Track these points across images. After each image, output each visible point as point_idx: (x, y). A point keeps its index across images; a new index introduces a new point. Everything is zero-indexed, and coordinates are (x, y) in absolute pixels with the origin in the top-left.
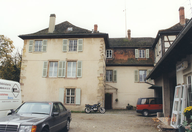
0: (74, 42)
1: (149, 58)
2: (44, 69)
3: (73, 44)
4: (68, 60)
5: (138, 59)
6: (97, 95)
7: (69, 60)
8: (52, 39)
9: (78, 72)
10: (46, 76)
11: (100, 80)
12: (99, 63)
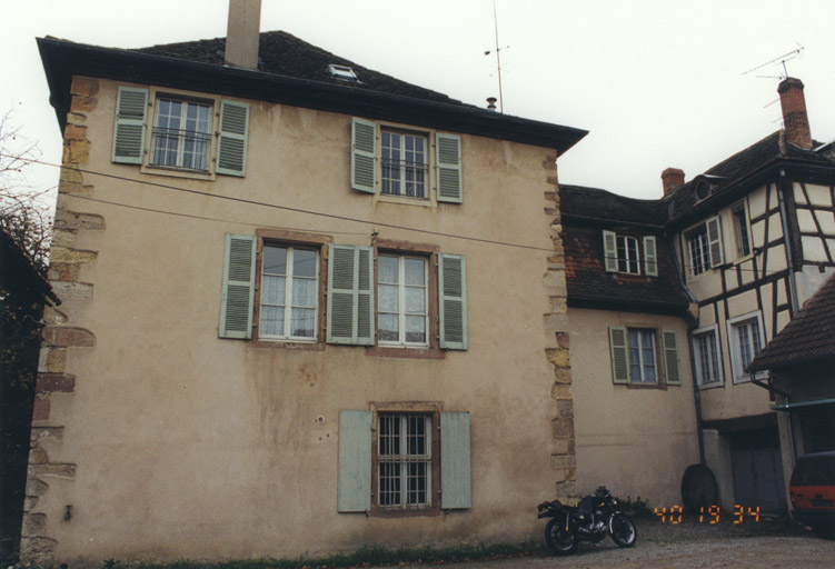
0: (409, 146)
1: (659, 277)
2: (231, 288)
3: (403, 157)
4: (381, 241)
5: (615, 277)
6: (550, 447)
7: (390, 241)
8: (279, 106)
9: (446, 315)
10: (245, 329)
11: (557, 367)
12: (545, 275)
